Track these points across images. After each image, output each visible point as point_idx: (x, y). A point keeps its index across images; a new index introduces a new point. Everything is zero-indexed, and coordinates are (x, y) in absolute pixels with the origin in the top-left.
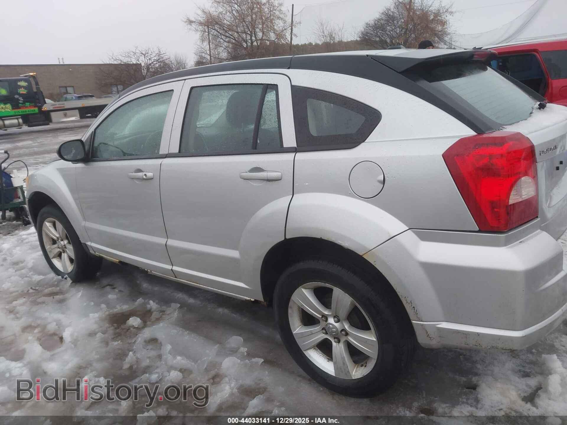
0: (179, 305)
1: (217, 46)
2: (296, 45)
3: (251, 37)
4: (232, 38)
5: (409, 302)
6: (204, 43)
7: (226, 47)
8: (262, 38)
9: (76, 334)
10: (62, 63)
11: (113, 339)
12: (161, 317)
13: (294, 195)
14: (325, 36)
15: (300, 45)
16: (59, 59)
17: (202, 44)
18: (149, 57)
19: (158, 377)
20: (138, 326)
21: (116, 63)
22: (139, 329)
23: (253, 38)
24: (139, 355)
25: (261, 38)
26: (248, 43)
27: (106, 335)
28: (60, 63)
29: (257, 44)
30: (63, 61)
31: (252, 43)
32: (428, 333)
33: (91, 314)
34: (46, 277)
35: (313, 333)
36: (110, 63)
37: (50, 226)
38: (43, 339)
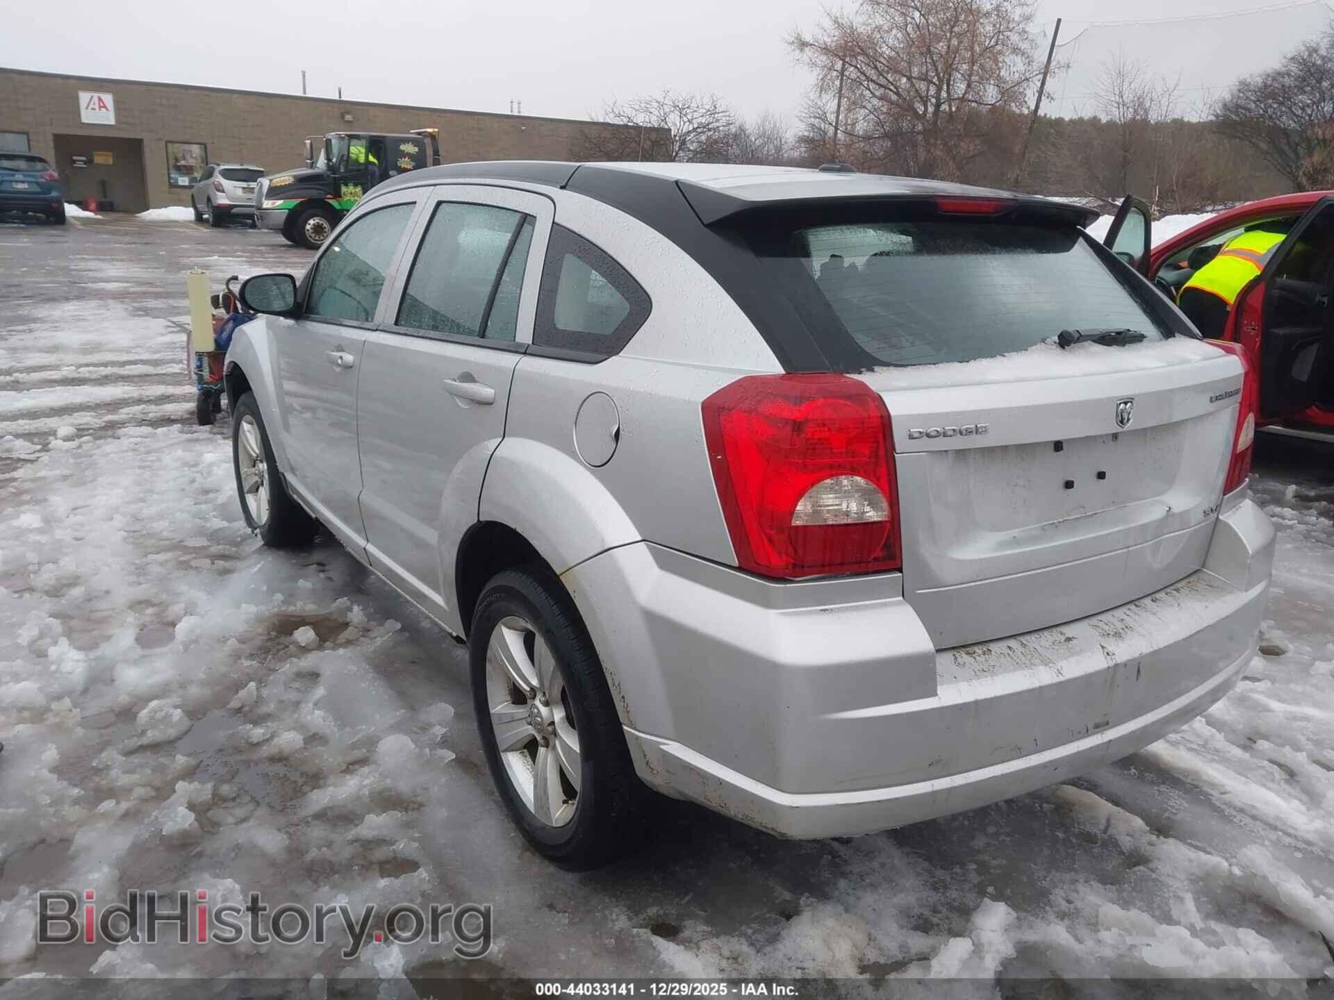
0: (399, 626)
1: (855, 105)
2: (1057, 120)
3: (939, 89)
4: (891, 90)
5: (617, 684)
6: (823, 95)
7: (875, 110)
8: (963, 97)
9: (198, 631)
10: (516, 113)
11: (251, 656)
12: (357, 639)
13: (505, 439)
14: (1123, 105)
15: (1067, 119)
16: (512, 102)
17: (820, 96)
18: (690, 117)
19: (264, 734)
20: (308, 644)
21: (617, 121)
22: (305, 650)
23: (944, 94)
24: (265, 692)
25: (961, 96)
26: (929, 104)
27: (243, 646)
28: (512, 111)
29: (950, 109)
30: (519, 108)
31: (938, 106)
32: (648, 758)
33: (243, 605)
34: (231, 525)
35: (515, 718)
36: (606, 121)
37: (249, 431)
38: (151, 627)
